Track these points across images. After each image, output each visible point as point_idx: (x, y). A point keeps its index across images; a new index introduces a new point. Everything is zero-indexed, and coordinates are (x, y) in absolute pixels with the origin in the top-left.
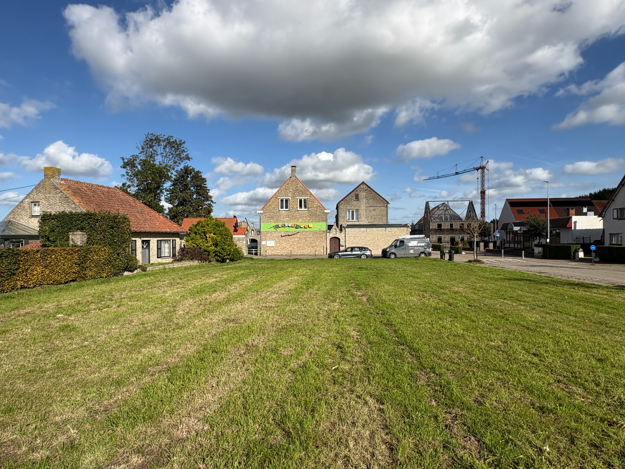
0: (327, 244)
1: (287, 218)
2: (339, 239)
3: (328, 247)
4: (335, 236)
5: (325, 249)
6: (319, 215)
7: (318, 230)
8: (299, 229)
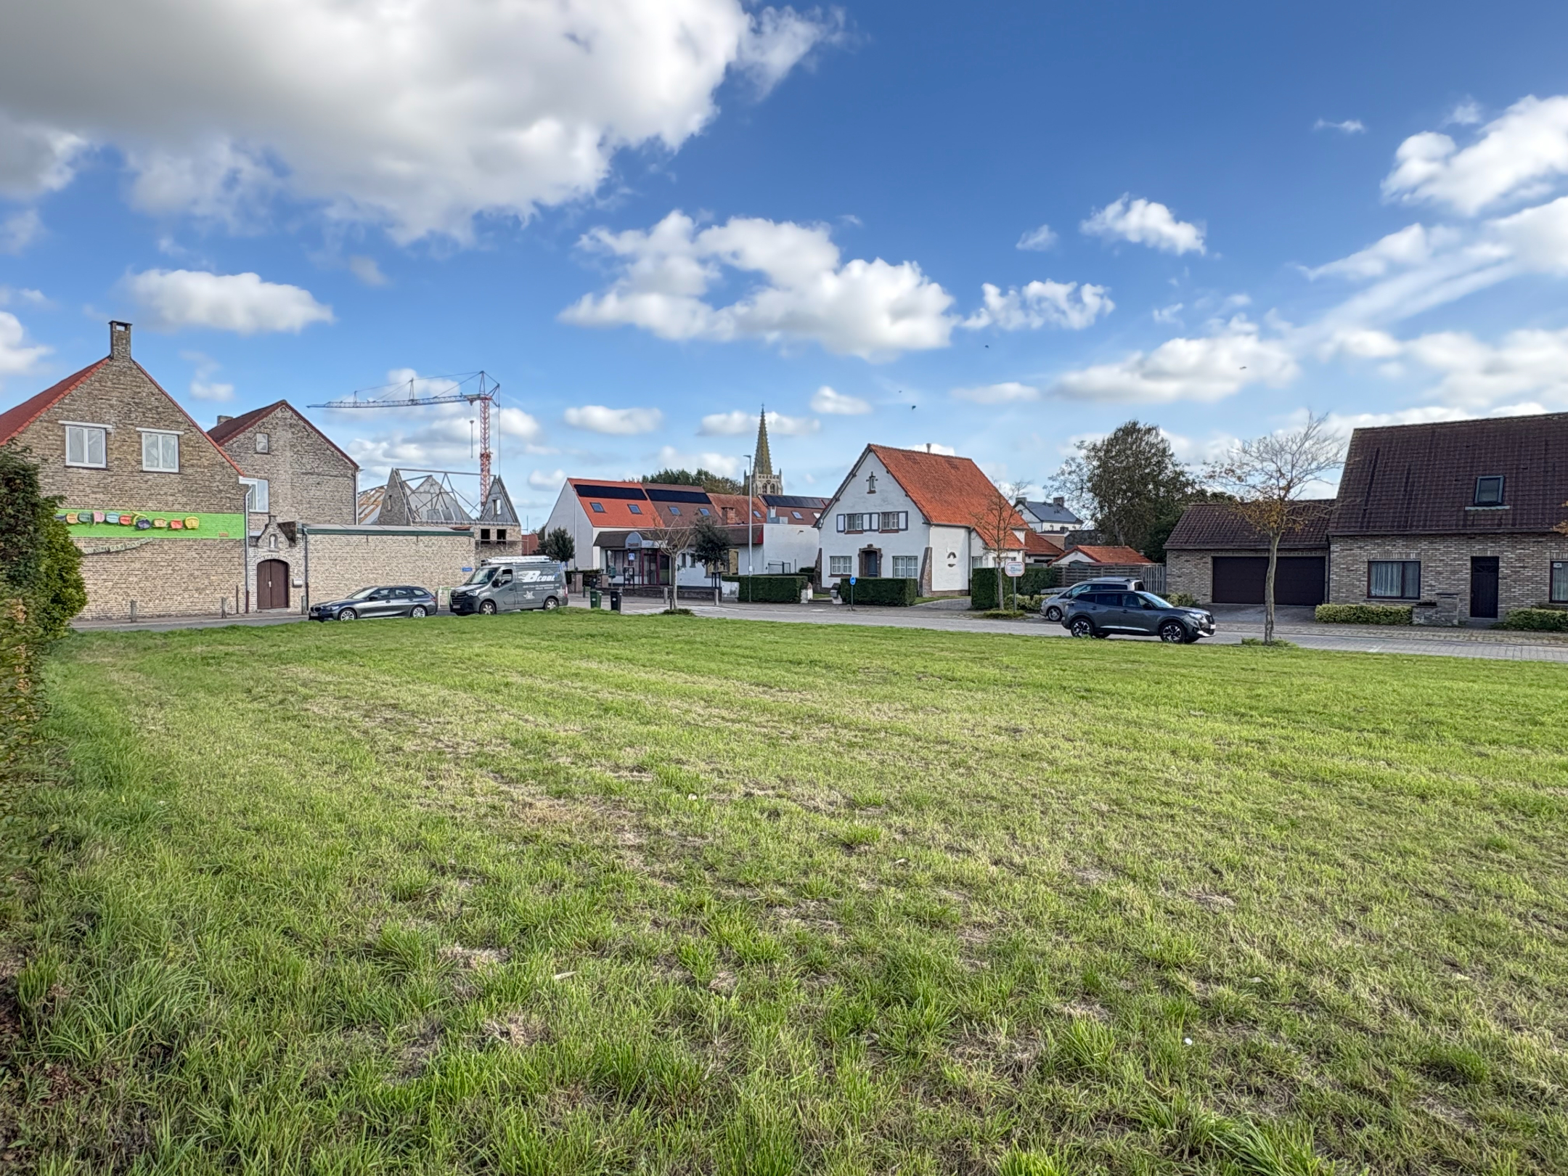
0: (250, 582)
1: (101, 496)
2: (286, 565)
3: (253, 589)
4: (275, 556)
5: (242, 596)
6: (220, 491)
7: (217, 537)
8: (148, 535)
